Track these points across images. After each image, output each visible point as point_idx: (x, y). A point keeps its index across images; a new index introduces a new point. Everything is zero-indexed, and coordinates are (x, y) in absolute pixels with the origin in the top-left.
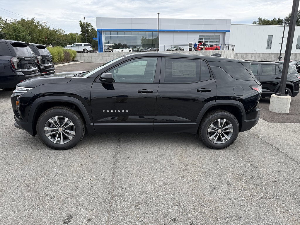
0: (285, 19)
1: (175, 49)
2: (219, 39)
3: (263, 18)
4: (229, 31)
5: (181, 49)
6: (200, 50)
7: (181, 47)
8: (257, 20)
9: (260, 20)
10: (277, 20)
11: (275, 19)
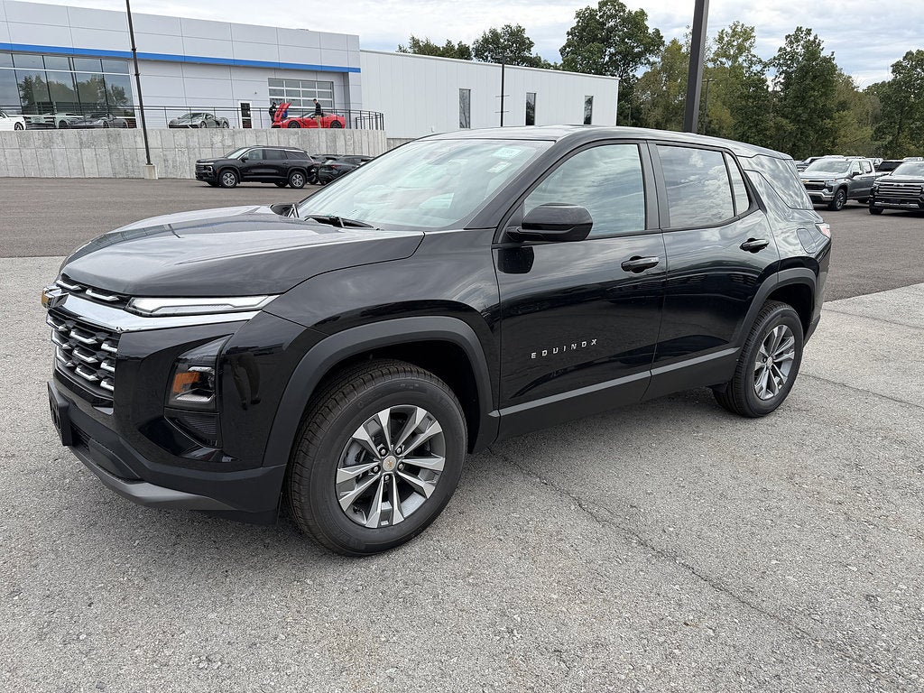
0: (474, 46)
1: (198, 121)
2: (332, 95)
3: (422, 39)
4: (358, 70)
5: (218, 123)
6: (284, 126)
7: (219, 116)
8: (407, 44)
9: (415, 43)
10: (457, 47)
11: (449, 42)
